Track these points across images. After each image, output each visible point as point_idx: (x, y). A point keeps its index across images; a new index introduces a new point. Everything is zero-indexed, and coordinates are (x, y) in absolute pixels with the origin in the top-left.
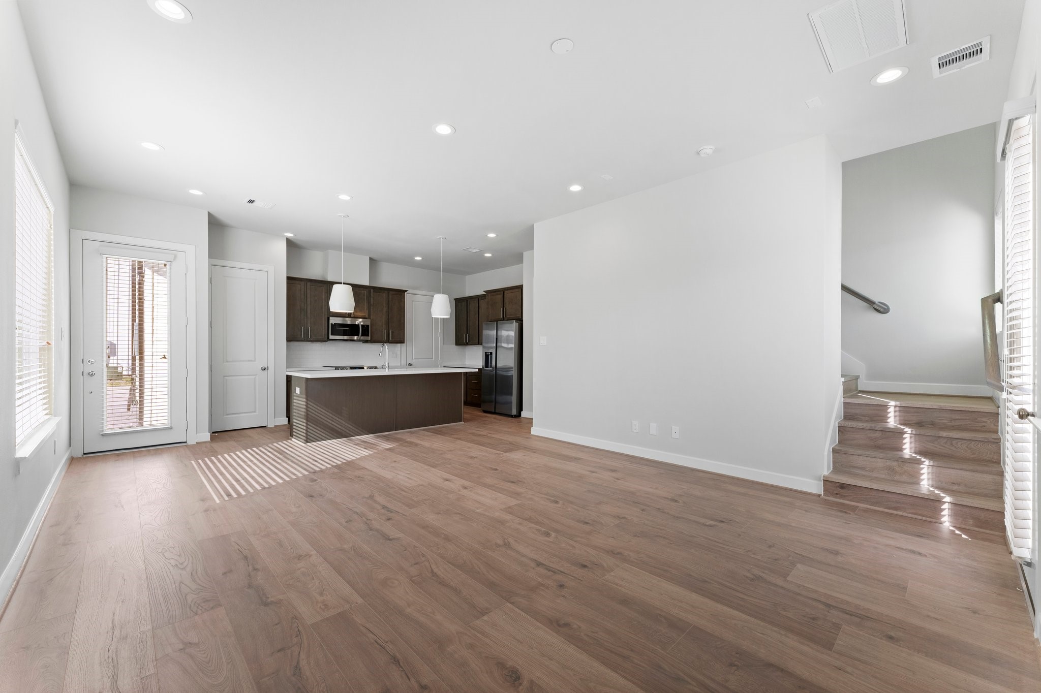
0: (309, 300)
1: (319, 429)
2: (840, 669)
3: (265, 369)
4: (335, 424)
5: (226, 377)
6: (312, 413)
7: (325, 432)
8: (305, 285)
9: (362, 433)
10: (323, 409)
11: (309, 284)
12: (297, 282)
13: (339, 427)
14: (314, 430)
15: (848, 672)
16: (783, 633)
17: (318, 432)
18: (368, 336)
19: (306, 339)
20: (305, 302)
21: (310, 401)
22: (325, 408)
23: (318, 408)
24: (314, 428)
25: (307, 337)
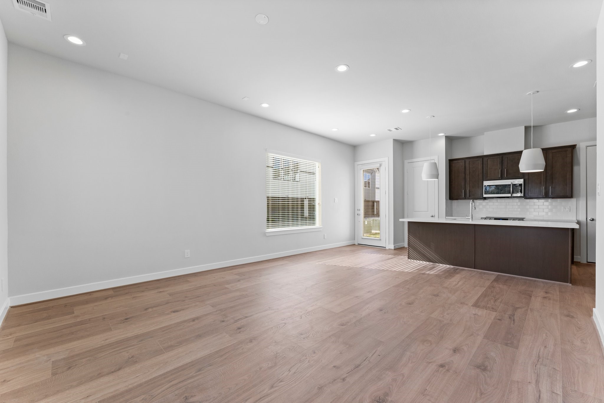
1: (415, 252)
2: (88, 397)
4: (425, 252)
6: (411, 242)
7: (419, 255)
9: (444, 262)
10: (418, 241)
13: (429, 255)
14: (413, 252)
15: (83, 399)
16: (129, 386)
17: (415, 254)
22: (419, 241)
23: (415, 240)
24: (413, 251)
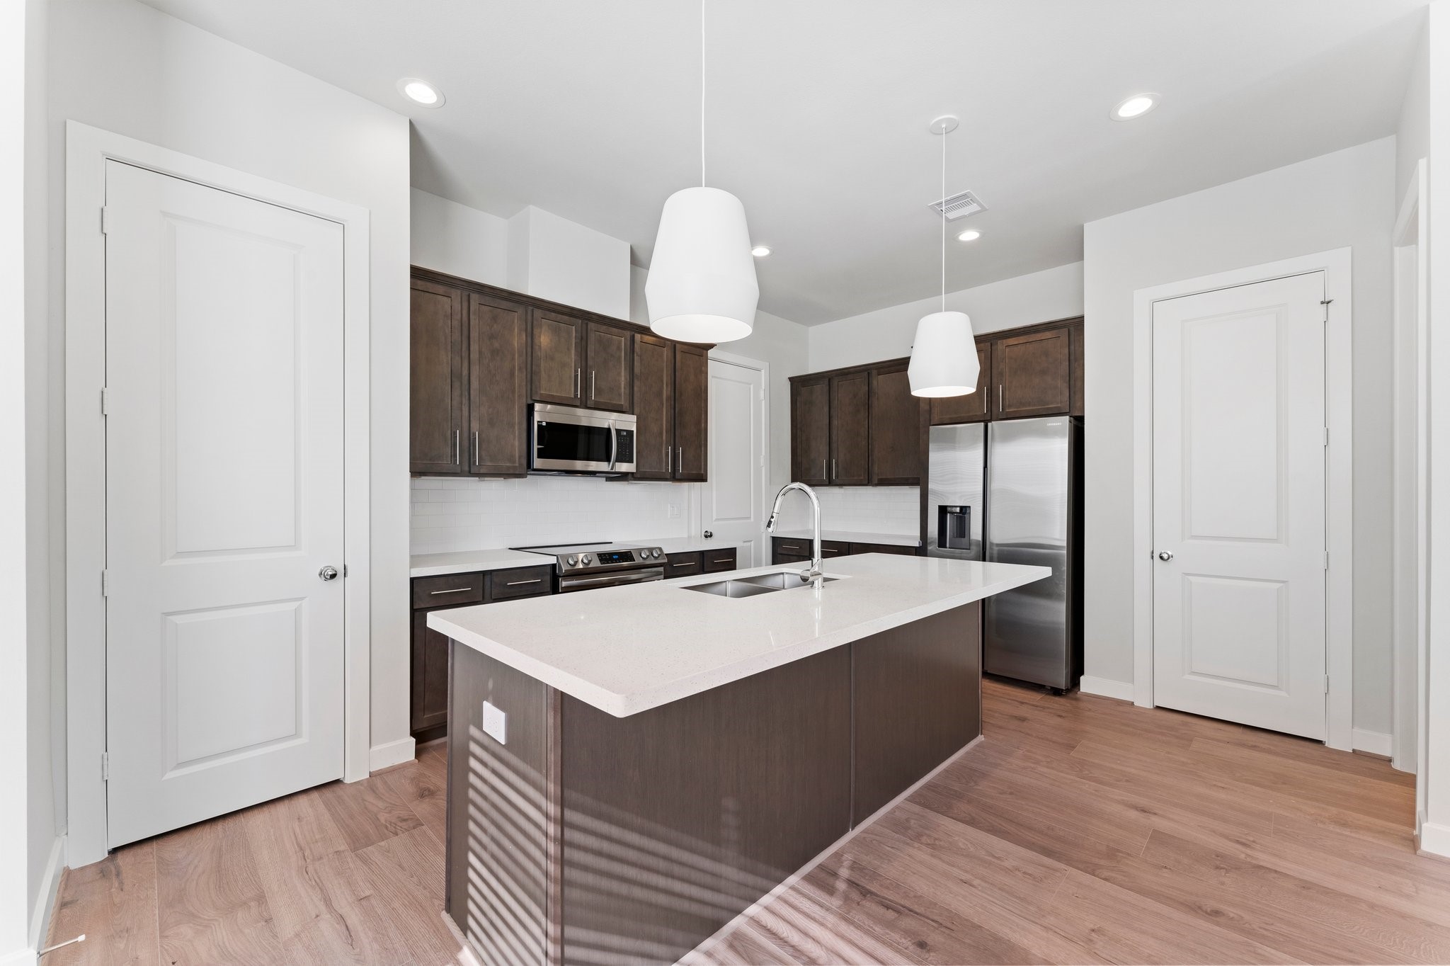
0: (475, 347)
3: (333, 576)
5: (177, 619)
8: (465, 298)
11: (475, 298)
12: (441, 289)
18: (633, 462)
19: (470, 470)
20: (465, 354)
21: (576, 808)
25: (471, 463)
